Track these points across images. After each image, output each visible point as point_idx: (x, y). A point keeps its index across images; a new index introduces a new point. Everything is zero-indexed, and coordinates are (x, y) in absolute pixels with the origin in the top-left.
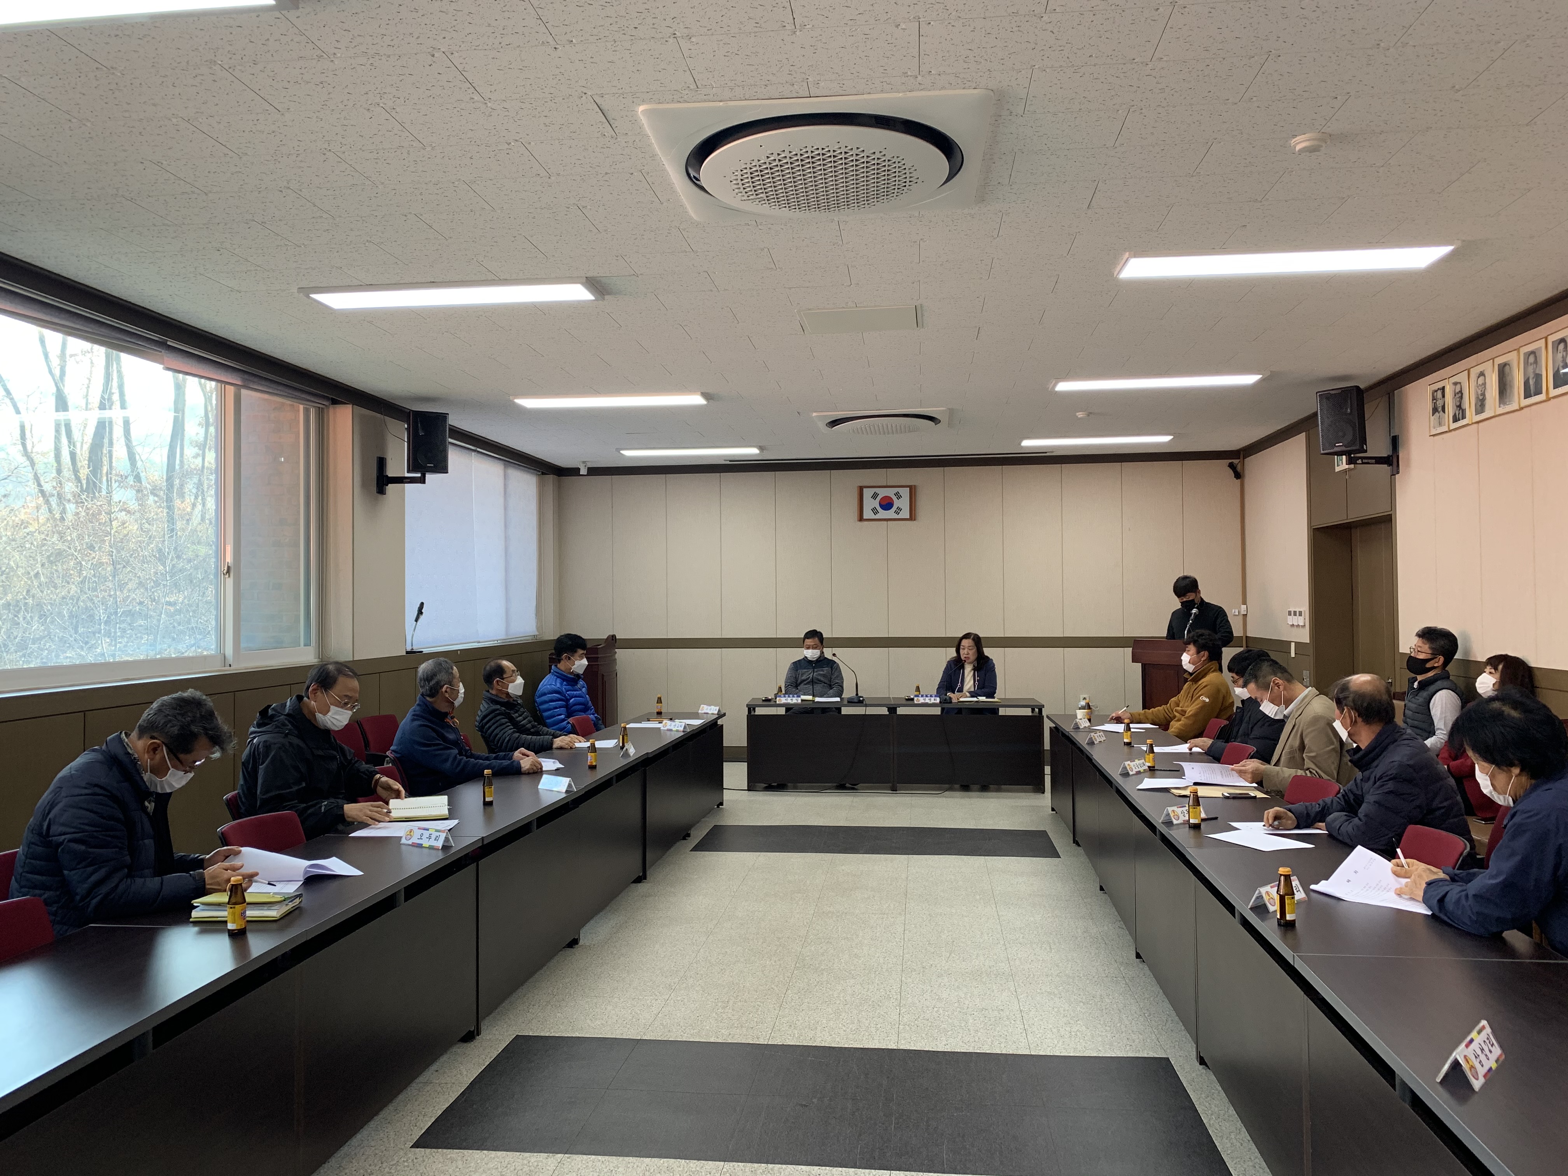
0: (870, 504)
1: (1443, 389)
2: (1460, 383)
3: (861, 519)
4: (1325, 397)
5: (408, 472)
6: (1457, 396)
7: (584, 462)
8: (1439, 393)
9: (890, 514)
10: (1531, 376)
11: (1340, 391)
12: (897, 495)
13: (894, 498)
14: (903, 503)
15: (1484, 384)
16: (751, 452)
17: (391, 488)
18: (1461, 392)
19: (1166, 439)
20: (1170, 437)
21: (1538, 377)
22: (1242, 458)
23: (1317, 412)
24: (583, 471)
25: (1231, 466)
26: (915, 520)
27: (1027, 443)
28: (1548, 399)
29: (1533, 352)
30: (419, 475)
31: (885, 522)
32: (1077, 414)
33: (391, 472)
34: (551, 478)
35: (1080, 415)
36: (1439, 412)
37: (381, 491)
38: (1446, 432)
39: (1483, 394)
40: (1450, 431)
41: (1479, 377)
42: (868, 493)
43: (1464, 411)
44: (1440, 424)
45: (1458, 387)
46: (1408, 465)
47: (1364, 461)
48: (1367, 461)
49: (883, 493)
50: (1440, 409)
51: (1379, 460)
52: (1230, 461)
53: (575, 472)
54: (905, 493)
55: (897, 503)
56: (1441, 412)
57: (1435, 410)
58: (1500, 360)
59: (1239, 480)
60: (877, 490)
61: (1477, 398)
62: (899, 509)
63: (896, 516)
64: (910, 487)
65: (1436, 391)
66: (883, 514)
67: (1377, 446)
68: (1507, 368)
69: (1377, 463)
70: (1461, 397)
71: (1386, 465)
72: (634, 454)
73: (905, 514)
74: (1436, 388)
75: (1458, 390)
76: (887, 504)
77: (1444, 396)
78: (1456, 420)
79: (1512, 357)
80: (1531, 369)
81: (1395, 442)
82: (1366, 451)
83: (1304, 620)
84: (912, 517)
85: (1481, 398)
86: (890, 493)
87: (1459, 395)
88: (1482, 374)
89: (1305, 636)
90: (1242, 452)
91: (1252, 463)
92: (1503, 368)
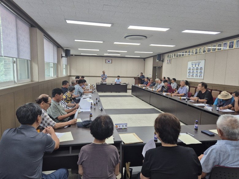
0: (107, 61)
2: (170, 55)
3: (106, 63)
5: (65, 56)
9: (109, 62)
11: (159, 54)
14: (111, 61)
19: (139, 56)
27: (126, 56)
37: (62, 58)
42: (107, 60)
48: (161, 61)
49: (108, 60)
50: (168, 57)
53: (73, 55)
54: (111, 60)
65: (168, 55)
66: (108, 62)
72: (82, 54)
76: (109, 61)
80: (177, 55)
81: (163, 59)
84: (112, 63)
86: (109, 60)
88: (173, 54)
89: (151, 77)
90: (145, 58)
92: (175, 54)
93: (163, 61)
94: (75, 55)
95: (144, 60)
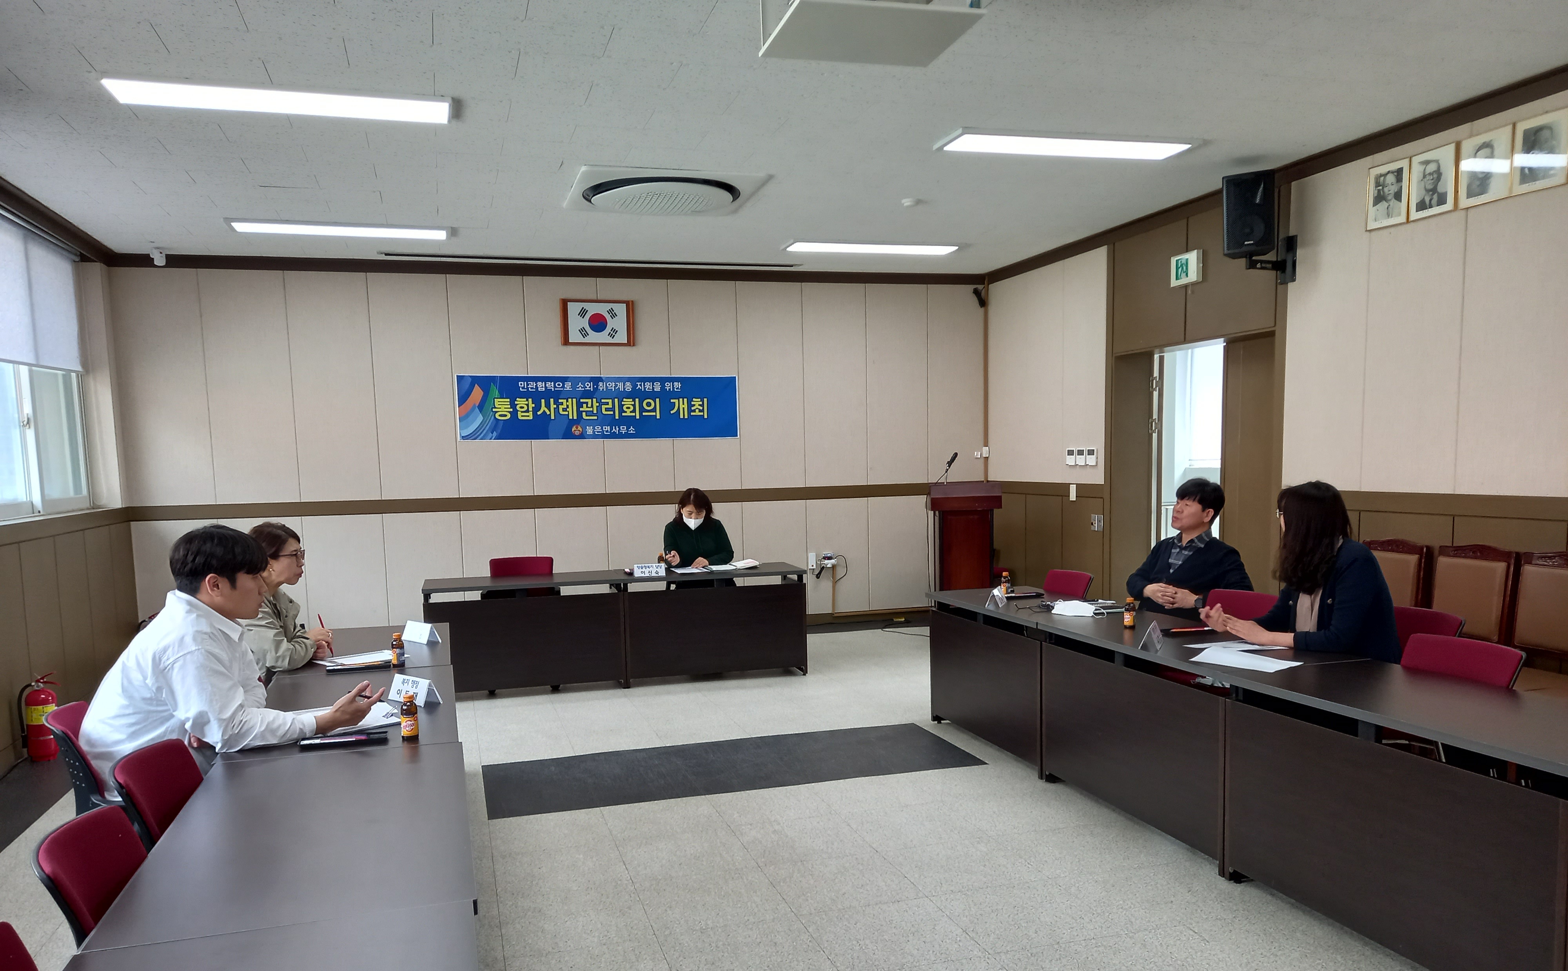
0: (577, 323)
1: (1399, 171)
2: (1436, 161)
3: (566, 342)
4: (1234, 183)
6: (1429, 178)
7: (159, 248)
8: (1391, 177)
9: (602, 337)
11: (1252, 176)
12: (611, 311)
13: (608, 317)
14: (618, 323)
18: (1437, 172)
22: (993, 281)
24: (160, 261)
25: (976, 292)
26: (634, 345)
31: (598, 347)
35: (905, 203)
36: (1389, 201)
42: (573, 309)
43: (1442, 196)
45: (1432, 166)
47: (1264, 265)
49: (593, 309)
50: (1391, 197)
52: (975, 286)
53: (143, 261)
54: (621, 309)
55: (611, 323)
56: (1393, 200)
57: (1381, 198)
58: (1529, 124)
59: (983, 309)
60: (586, 305)
62: (614, 331)
63: (610, 340)
64: (627, 303)
65: (1384, 175)
66: (594, 337)
69: (1272, 268)
70: (1438, 179)
71: (1283, 272)
72: (251, 231)
73: (622, 337)
74: (1385, 172)
75: (1430, 170)
76: (598, 323)
77: (1399, 181)
78: (1424, 208)
81: (1291, 244)
84: (631, 341)
86: (602, 309)
87: (1434, 176)
88: (1487, 146)
90: (996, 275)
91: (998, 290)
93: (1286, 265)
94: (176, 261)
95: (983, 303)
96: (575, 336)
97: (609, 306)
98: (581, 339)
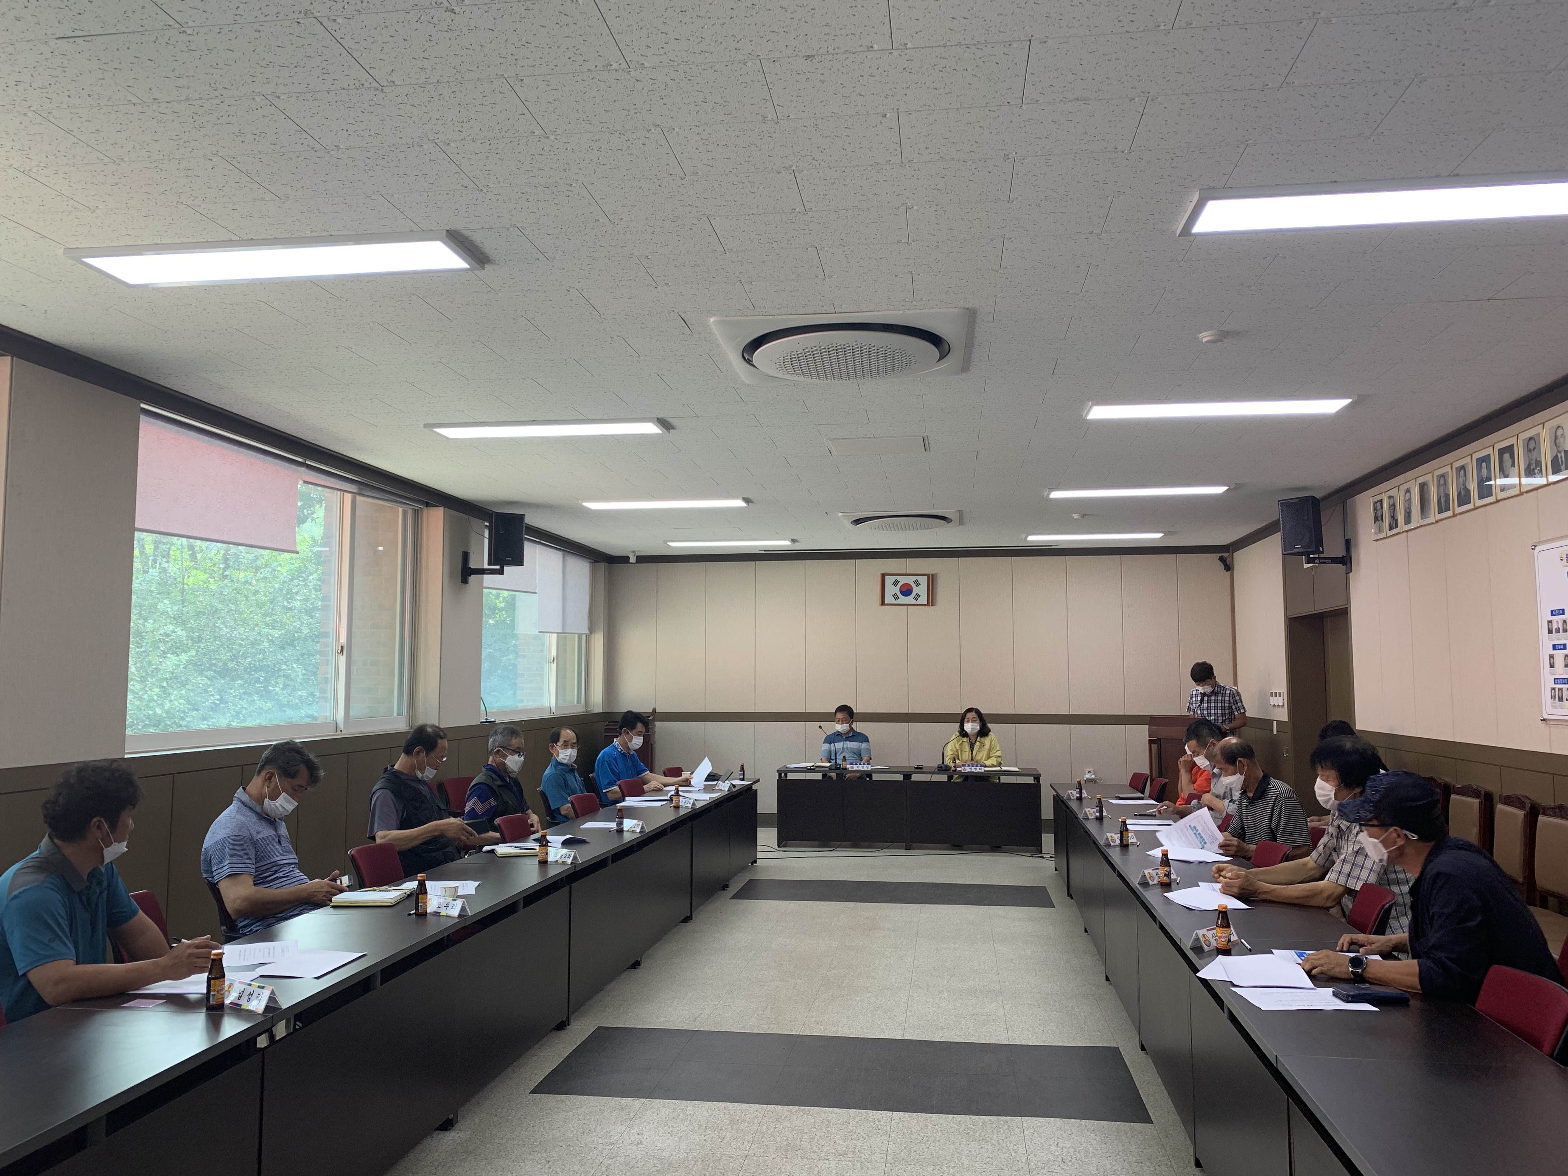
0: (891, 590)
1: (1381, 501)
2: (1393, 497)
3: (883, 603)
4: (1285, 505)
5: (489, 565)
6: (1392, 508)
7: (633, 552)
8: (1379, 504)
9: (909, 600)
10: (1443, 495)
11: (1297, 500)
12: (916, 582)
13: (914, 585)
14: (921, 590)
15: (1410, 499)
16: (783, 544)
17: (473, 578)
18: (1394, 505)
19: (1159, 535)
20: (1161, 535)
21: (1447, 496)
22: (1231, 553)
23: (1279, 519)
24: (632, 560)
25: (1222, 559)
26: (932, 605)
27: (1031, 538)
28: (1454, 515)
29: (1443, 476)
30: (498, 567)
31: (906, 607)
32: (1074, 515)
33: (473, 565)
34: (602, 566)
35: (1075, 516)
36: (1379, 521)
37: (465, 581)
38: (1384, 538)
39: (1410, 508)
40: (1388, 537)
41: (1406, 493)
42: (889, 580)
43: (1396, 521)
44: (1380, 530)
45: (1392, 499)
46: (1358, 564)
47: (1321, 561)
48: (1323, 560)
49: (903, 580)
50: (1380, 519)
51: (1335, 560)
52: (1221, 555)
53: (625, 559)
54: (923, 580)
55: (916, 590)
56: (1381, 521)
57: (1376, 519)
58: (1421, 480)
59: (1229, 572)
60: (899, 578)
61: (1405, 511)
62: (918, 595)
63: (915, 602)
64: (928, 575)
65: (1376, 503)
66: (903, 599)
67: (1333, 547)
68: (1426, 486)
69: (1332, 563)
70: (1394, 509)
71: (1341, 565)
72: (679, 546)
73: (923, 600)
74: (1376, 501)
75: (1392, 503)
76: (906, 591)
77: (1382, 508)
78: (1391, 528)
79: (1428, 478)
80: (1442, 490)
81: (1348, 544)
82: (1323, 552)
83: (1281, 701)
84: (930, 604)
85: (1408, 511)
86: (910, 580)
87: (1393, 507)
88: (1408, 491)
89: (1283, 715)
90: (1231, 548)
91: (1240, 557)
92: (1423, 487)
93: (1346, 561)
94: (643, 559)
96: (889, 599)
97: (915, 578)
98: (894, 601)
